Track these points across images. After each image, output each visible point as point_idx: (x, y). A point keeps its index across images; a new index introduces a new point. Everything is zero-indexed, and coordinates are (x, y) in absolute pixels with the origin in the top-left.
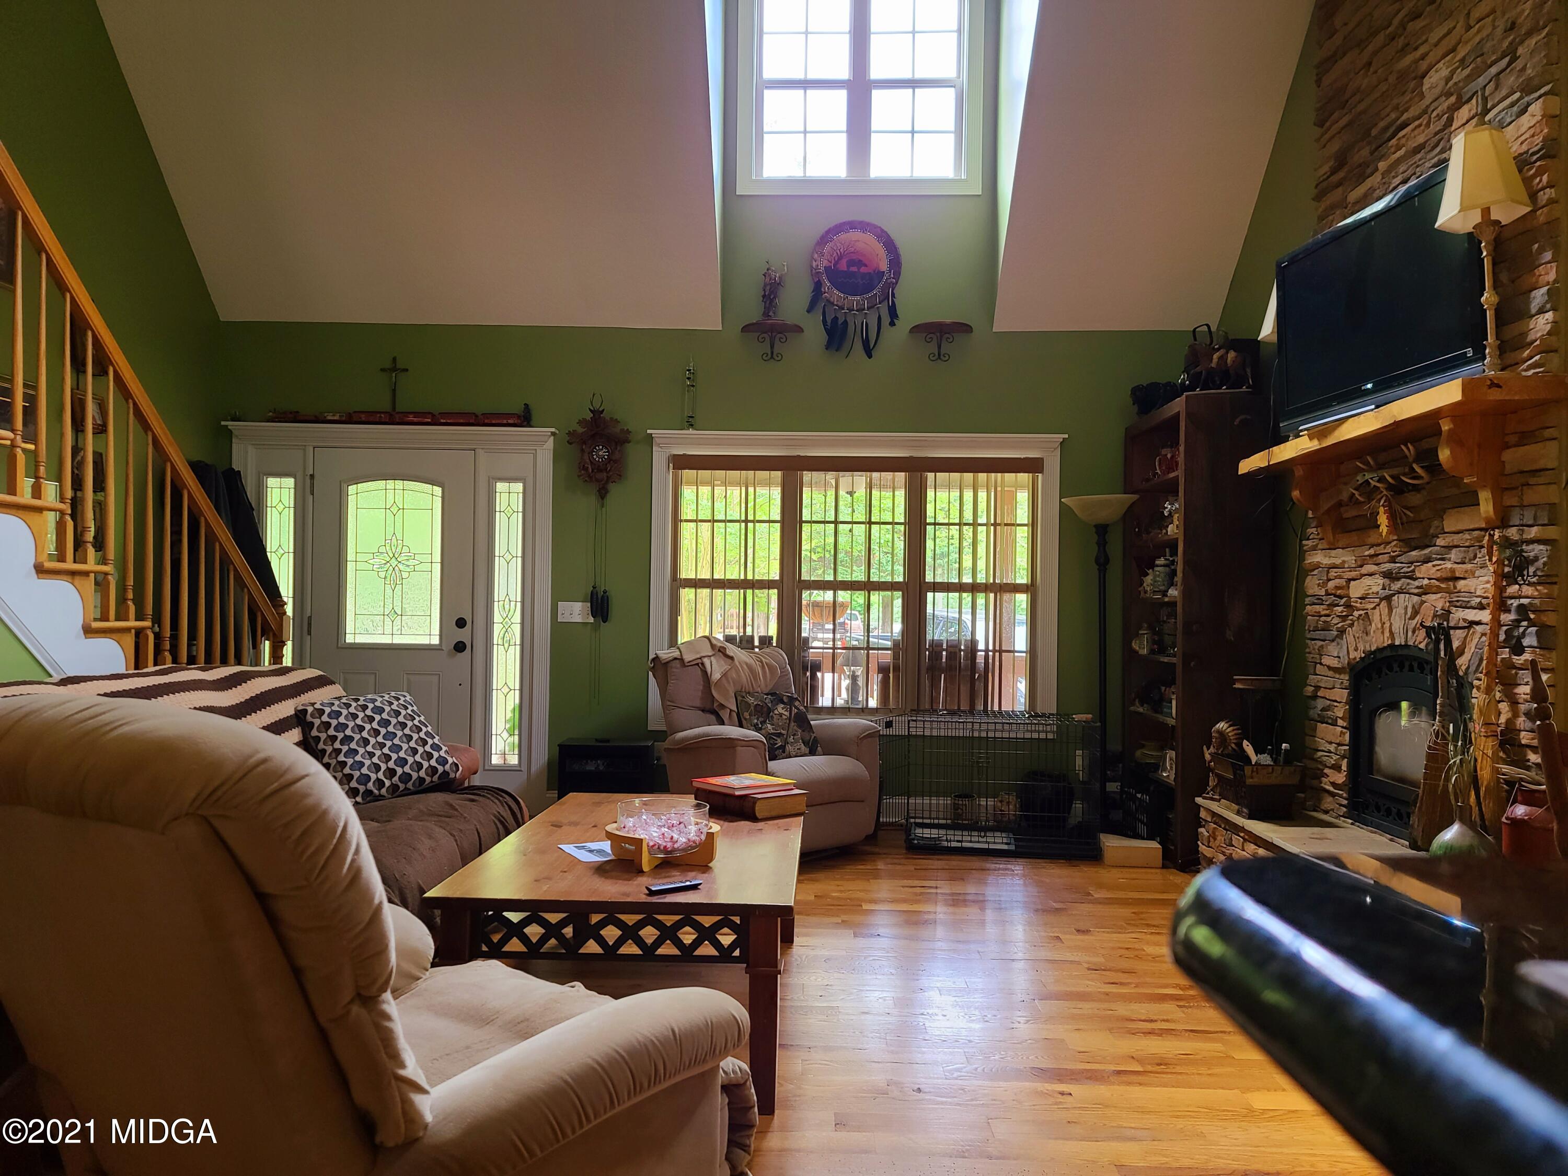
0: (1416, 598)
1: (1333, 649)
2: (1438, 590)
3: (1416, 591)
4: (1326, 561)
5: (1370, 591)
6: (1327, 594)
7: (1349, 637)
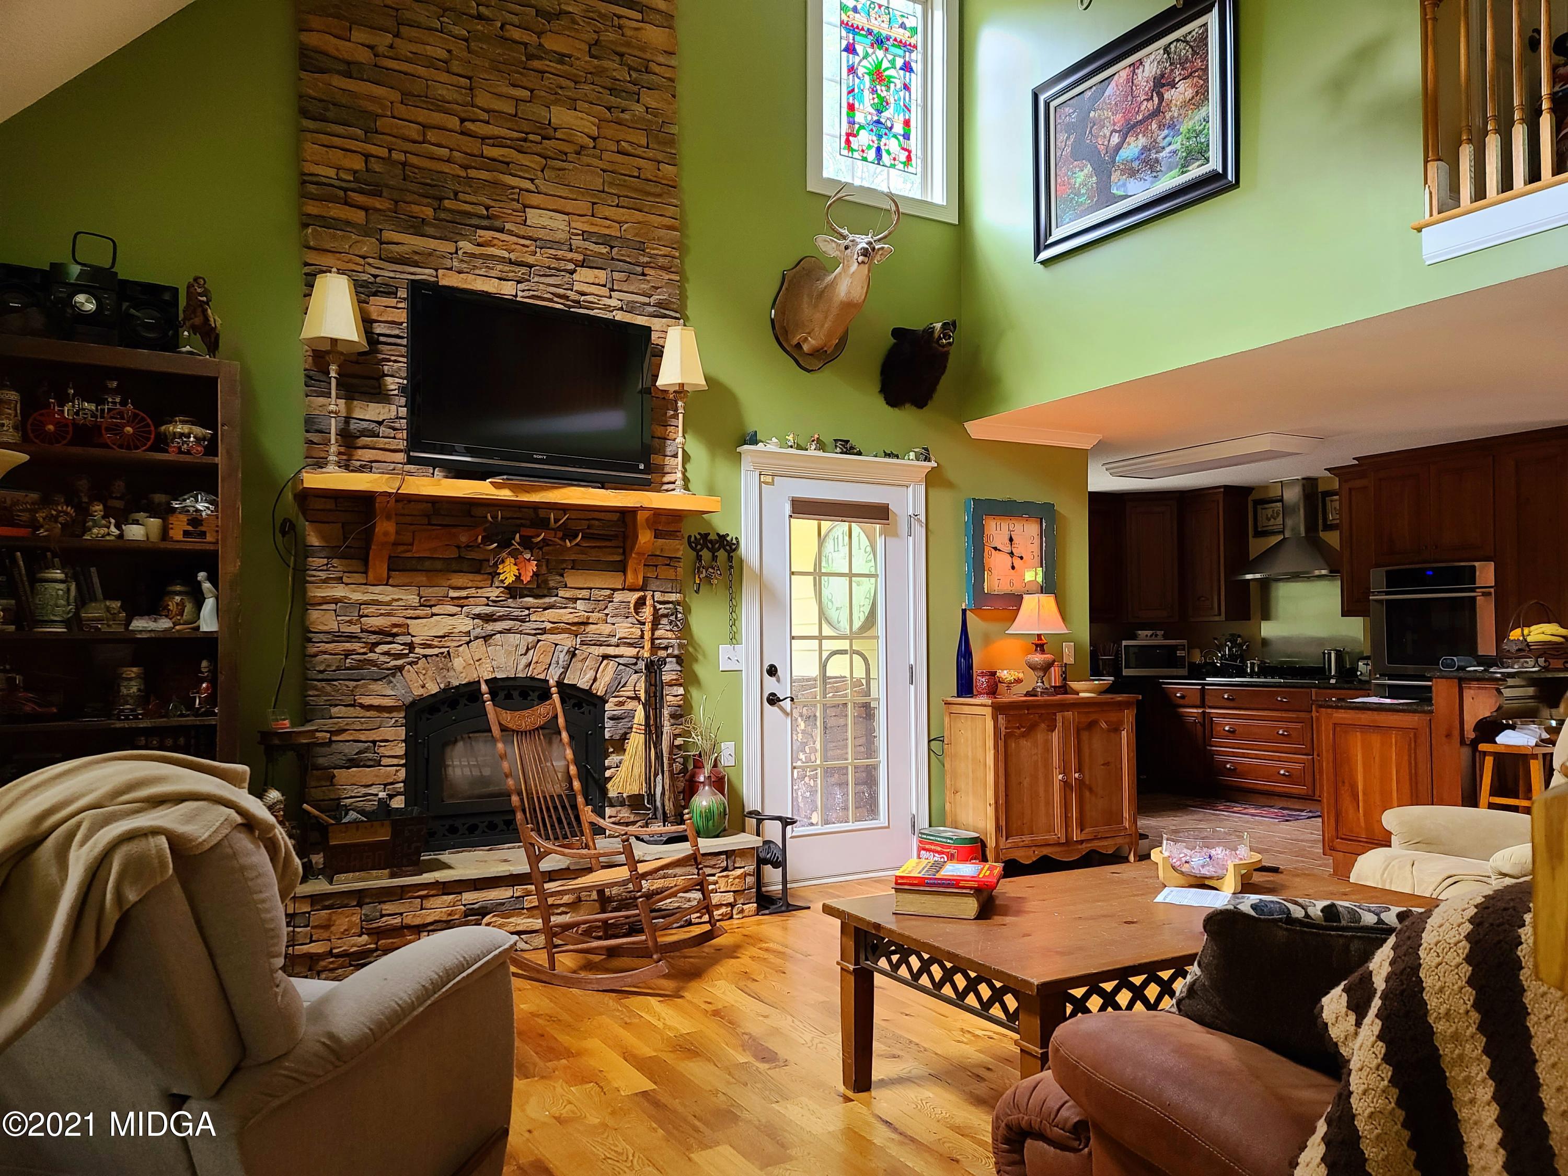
0: (531, 638)
1: (377, 687)
2: (564, 631)
3: (534, 632)
4: (357, 596)
5: (455, 630)
6: (362, 631)
7: (410, 673)
